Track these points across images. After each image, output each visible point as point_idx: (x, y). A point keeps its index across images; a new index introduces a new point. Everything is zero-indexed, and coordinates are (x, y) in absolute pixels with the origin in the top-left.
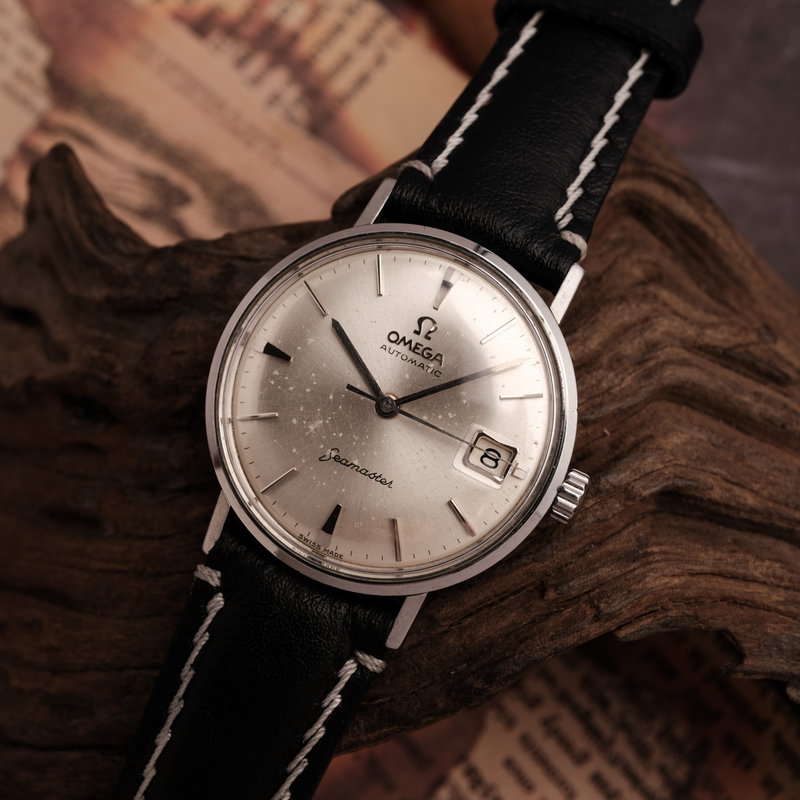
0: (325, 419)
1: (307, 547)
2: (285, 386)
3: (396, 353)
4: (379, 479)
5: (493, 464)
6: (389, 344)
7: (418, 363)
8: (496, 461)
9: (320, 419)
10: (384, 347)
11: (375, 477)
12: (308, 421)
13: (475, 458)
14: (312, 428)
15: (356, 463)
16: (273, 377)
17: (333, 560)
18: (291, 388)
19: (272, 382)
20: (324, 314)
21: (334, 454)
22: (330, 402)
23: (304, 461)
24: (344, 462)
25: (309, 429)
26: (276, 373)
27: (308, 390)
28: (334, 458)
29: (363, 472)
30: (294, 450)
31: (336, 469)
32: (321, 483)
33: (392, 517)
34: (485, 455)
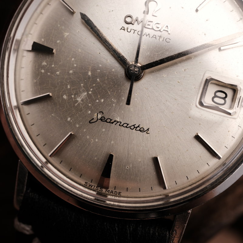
0: (88, 91)
1: (92, 192)
2: (53, 72)
3: (132, 31)
4: (138, 129)
5: (222, 101)
6: (126, 26)
7: (151, 36)
8: (224, 98)
9: (84, 91)
10: (123, 29)
11: (135, 127)
12: (75, 95)
13: (208, 100)
14: (79, 99)
15: (118, 120)
16: (43, 67)
17: (113, 197)
18: (58, 73)
19: (43, 71)
20: (72, 13)
21: (100, 116)
22: (89, 78)
23: (78, 126)
24: (109, 121)
25: (77, 101)
26: (44, 63)
27: (71, 72)
28: (101, 119)
29: (125, 125)
30: (69, 119)
31: (104, 127)
32: (94, 140)
33: (154, 156)
34: (215, 96)
